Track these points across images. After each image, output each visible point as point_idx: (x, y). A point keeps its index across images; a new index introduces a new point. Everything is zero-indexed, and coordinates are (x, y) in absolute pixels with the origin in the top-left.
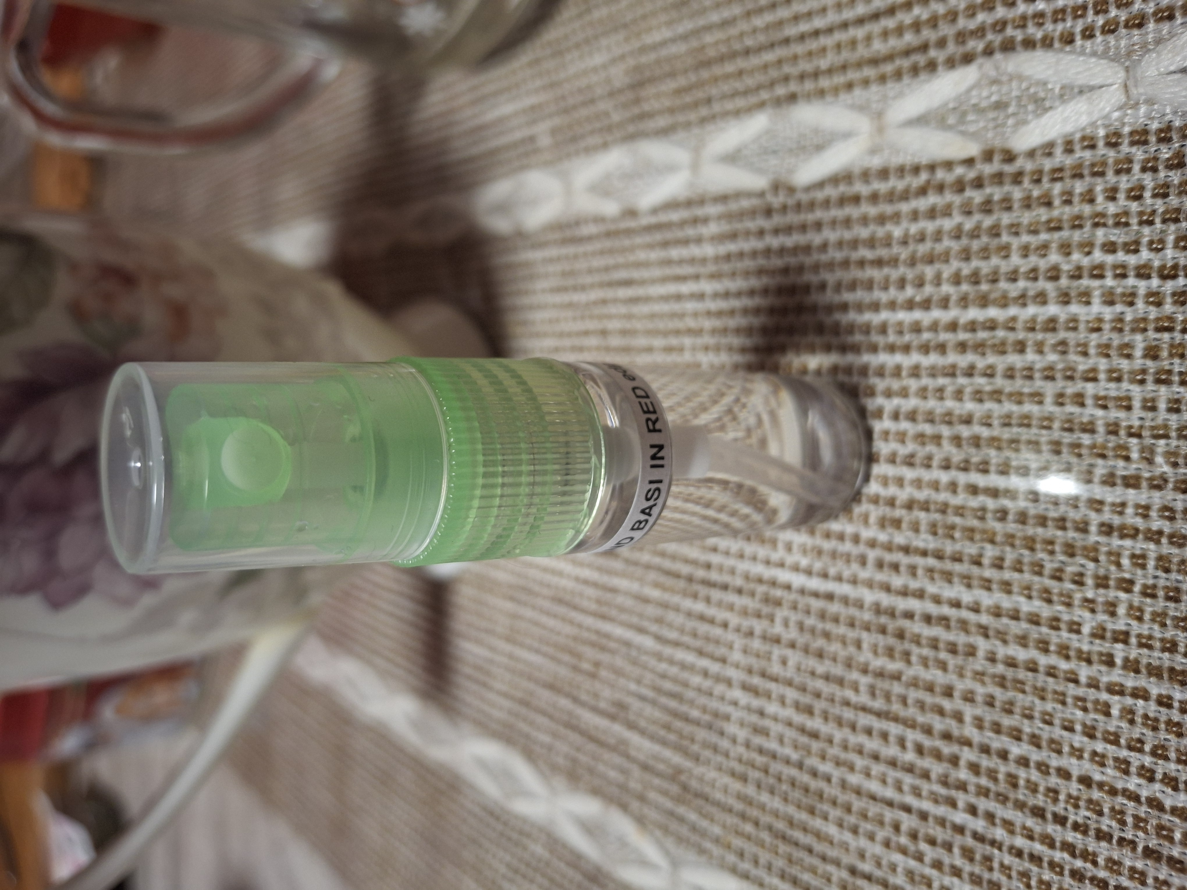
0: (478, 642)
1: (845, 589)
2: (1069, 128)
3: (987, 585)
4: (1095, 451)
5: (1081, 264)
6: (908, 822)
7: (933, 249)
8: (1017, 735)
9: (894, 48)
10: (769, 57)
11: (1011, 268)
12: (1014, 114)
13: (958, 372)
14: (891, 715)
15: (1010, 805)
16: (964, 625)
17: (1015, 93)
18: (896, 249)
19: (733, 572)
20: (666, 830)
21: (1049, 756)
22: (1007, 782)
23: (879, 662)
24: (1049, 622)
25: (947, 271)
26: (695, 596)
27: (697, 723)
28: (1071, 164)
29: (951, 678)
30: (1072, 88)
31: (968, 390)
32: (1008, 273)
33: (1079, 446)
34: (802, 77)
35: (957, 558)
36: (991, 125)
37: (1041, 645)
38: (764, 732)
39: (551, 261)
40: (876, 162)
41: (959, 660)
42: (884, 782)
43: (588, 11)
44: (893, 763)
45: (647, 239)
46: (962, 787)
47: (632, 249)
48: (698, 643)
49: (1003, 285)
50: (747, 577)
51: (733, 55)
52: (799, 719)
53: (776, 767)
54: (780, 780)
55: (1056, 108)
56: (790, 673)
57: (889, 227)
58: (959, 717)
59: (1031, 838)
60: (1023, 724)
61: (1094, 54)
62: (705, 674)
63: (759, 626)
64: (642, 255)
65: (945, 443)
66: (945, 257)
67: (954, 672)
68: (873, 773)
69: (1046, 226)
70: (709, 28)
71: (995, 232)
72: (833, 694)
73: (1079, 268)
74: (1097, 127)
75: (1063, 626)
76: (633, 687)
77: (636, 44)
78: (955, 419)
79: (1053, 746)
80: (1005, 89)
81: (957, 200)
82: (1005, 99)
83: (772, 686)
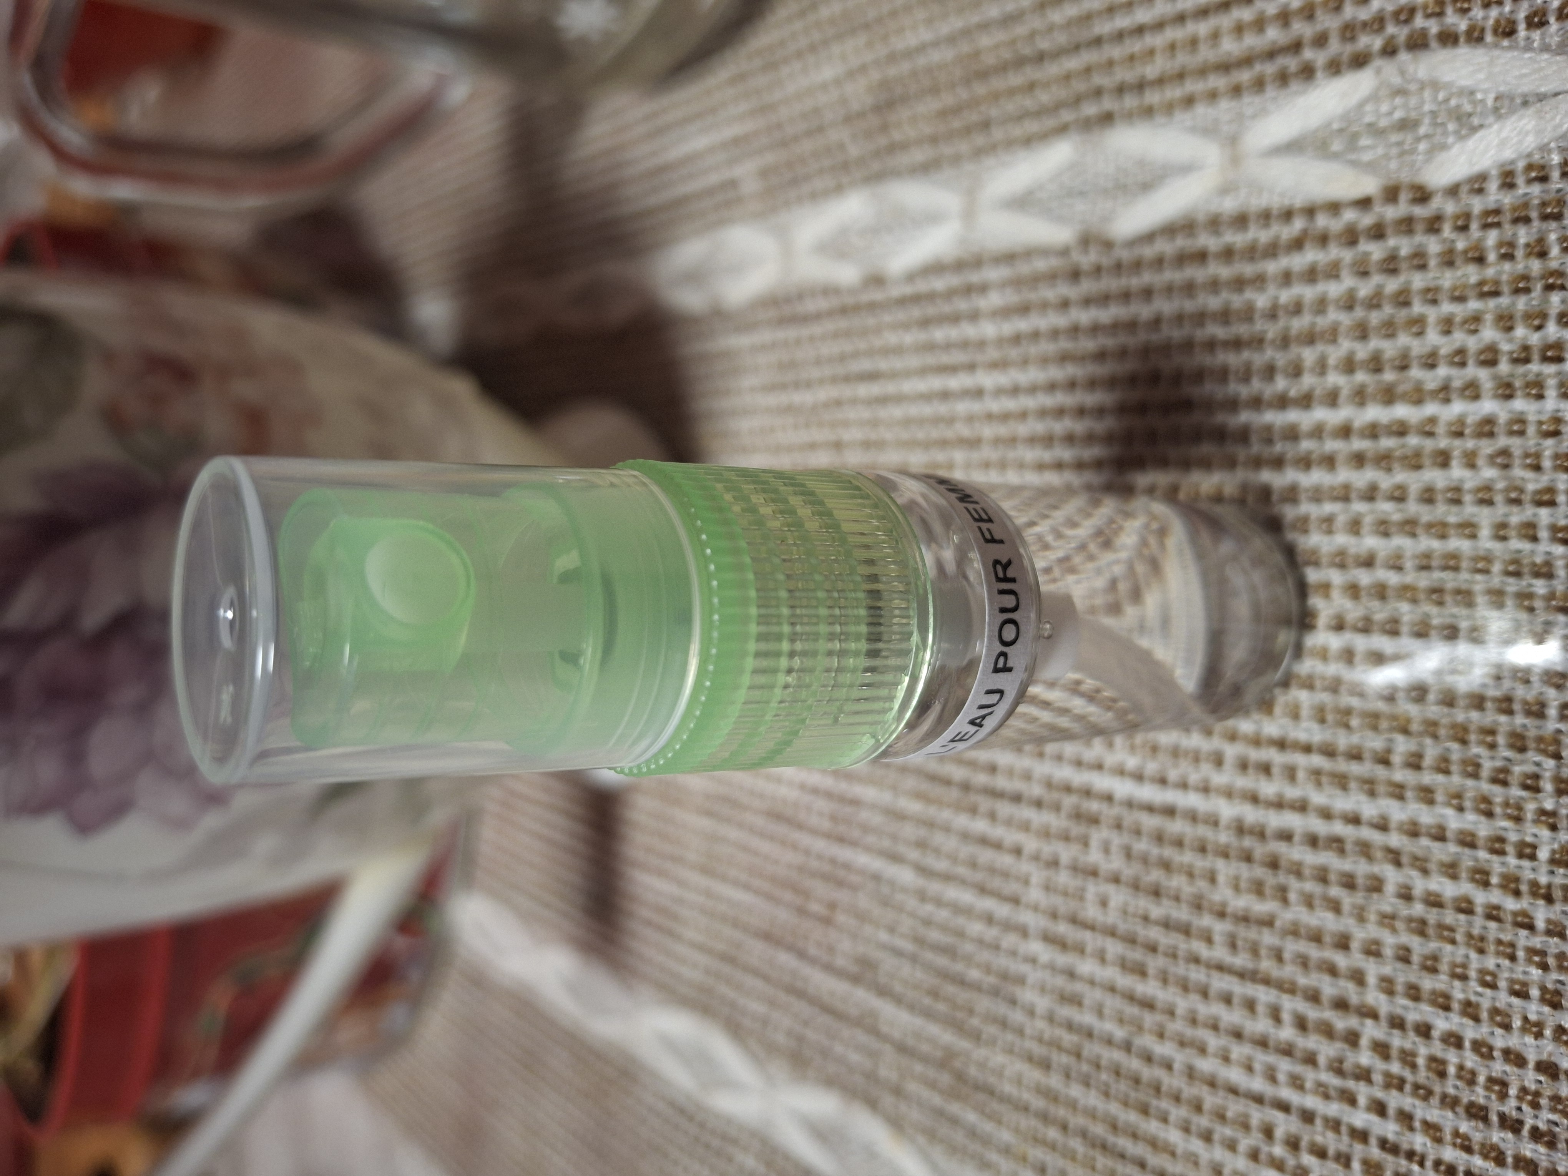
0: (661, 873)
1: (1192, 800)
2: (1508, 154)
3: (1398, 792)
4: (1554, 603)
5: (1529, 343)
6: (1284, 1125)
7: (1313, 325)
8: (1443, 1003)
9: (1251, 48)
10: (1073, 63)
11: (1426, 350)
12: (1427, 136)
13: (1353, 495)
14: (1259, 976)
15: (1435, 1101)
16: (1365, 849)
17: (1427, 107)
18: (1259, 325)
19: (1027, 776)
20: (932, 1135)
21: (1492, 1033)
22: (1429, 1068)
23: (1241, 903)
24: (1489, 844)
25: (1335, 354)
26: (973, 811)
27: (977, 987)
28: (1511, 204)
29: (1348, 923)
30: (1512, 99)
31: (1368, 520)
32: (1423, 357)
33: (1530, 596)
34: (1121, 90)
35: (1356, 756)
36: (1394, 151)
37: (1477, 876)
38: (1076, 1001)
39: (764, 348)
40: (1229, 205)
41: (1359, 898)
42: (1250, 1069)
43: (814, 7)
44: (1263, 1043)
45: (901, 315)
46: (1364, 1075)
47: (878, 330)
48: (979, 876)
49: (1416, 373)
50: (1049, 784)
51: (1020, 62)
52: (1125, 981)
53: (1091, 1049)
54: (1098, 1066)
55: (1490, 126)
56: (1112, 918)
57: (1249, 294)
58: (1358, 978)
59: (1468, 1150)
60: (1452, 987)
61: (1545, 48)
62: (989, 919)
63: (1066, 853)
64: (892, 338)
65: (1336, 594)
66: (1332, 335)
67: (1351, 914)
68: (1234, 1056)
69: (1478, 290)
70: (984, 27)
71: (1403, 299)
72: (1175, 948)
73: (1526, 348)
74: (1550, 151)
75: (1510, 849)
76: (883, 936)
77: (882, 51)
78: (1350, 561)
79: (1498, 1019)
80: (1413, 101)
81: (1347, 255)
82: (1413, 115)
83: (1087, 936)
